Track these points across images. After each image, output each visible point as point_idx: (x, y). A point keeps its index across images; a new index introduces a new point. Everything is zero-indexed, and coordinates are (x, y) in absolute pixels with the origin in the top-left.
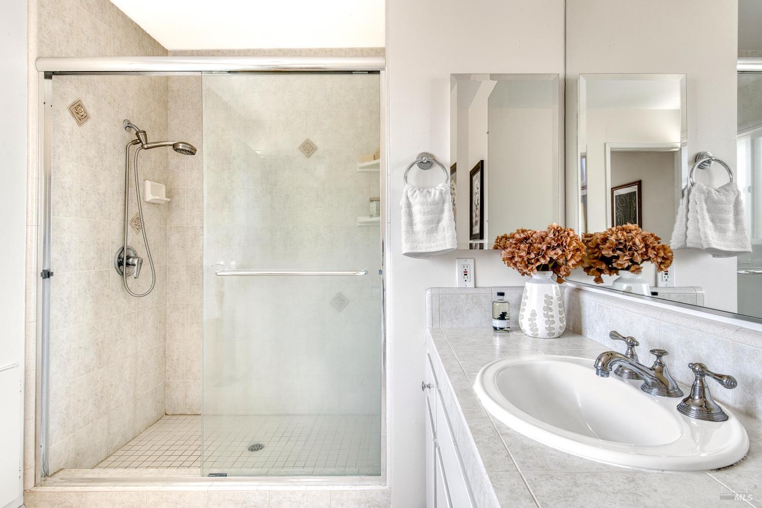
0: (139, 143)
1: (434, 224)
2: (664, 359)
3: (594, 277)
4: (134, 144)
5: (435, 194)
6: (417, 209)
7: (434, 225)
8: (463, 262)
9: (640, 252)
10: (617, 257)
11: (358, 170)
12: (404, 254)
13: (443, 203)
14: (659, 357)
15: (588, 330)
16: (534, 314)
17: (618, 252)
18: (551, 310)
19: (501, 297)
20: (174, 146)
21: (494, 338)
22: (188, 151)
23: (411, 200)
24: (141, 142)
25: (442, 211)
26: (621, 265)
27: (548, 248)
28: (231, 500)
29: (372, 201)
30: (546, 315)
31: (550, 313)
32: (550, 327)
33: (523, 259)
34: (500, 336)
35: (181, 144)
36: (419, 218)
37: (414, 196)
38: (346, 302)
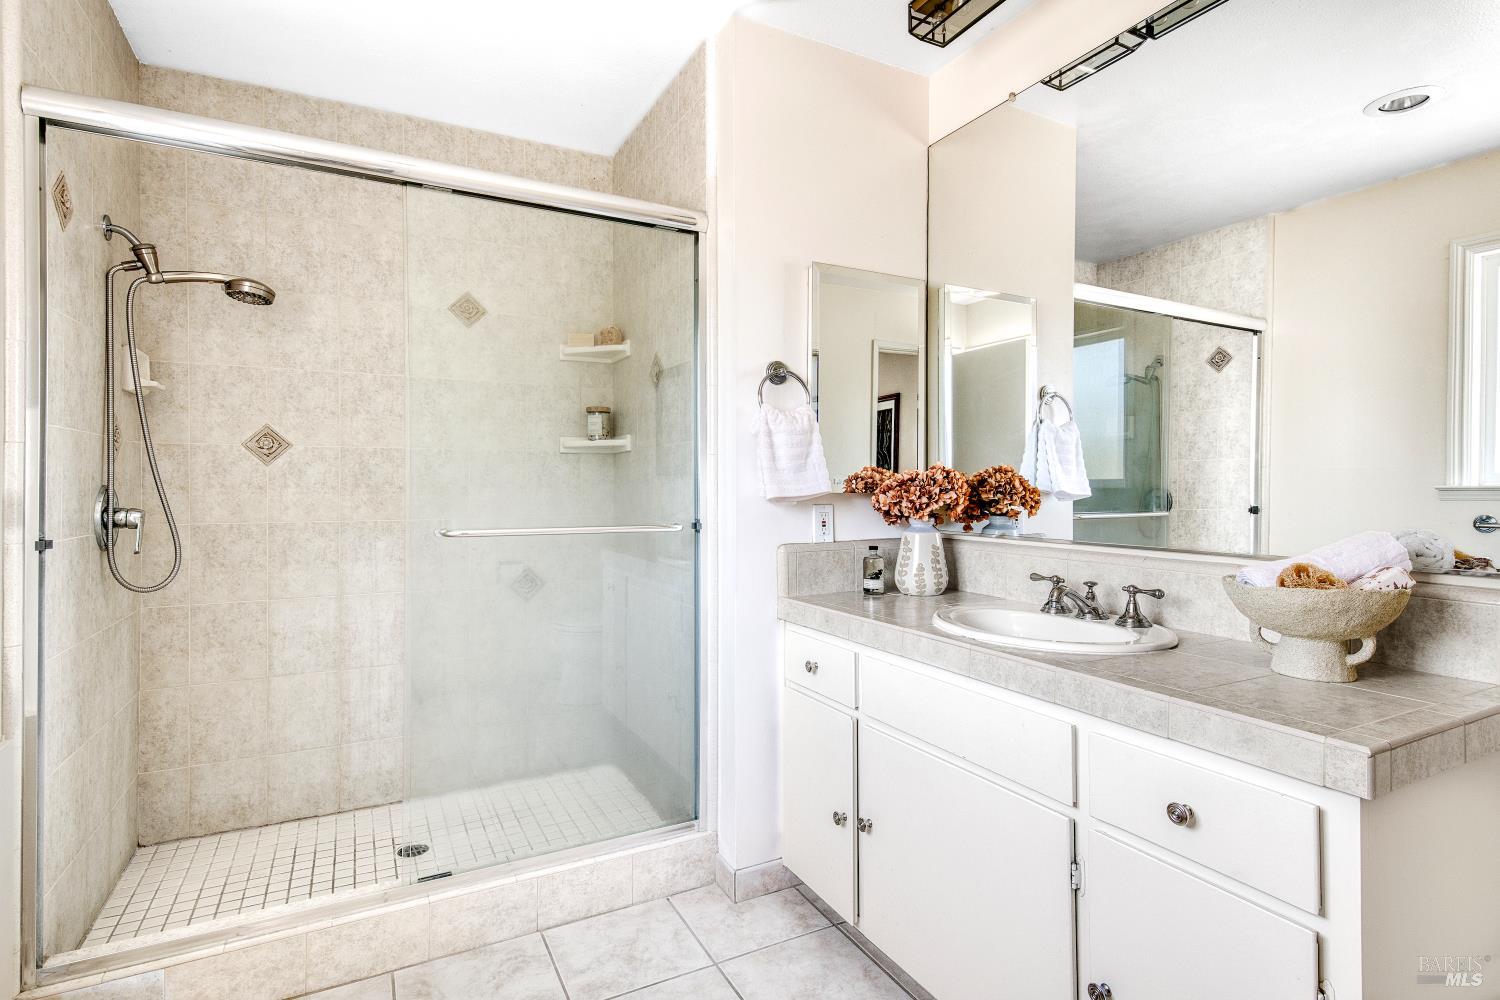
0: (139, 268)
1: (802, 458)
2: (1095, 589)
3: (964, 524)
4: (126, 270)
5: (802, 420)
6: (780, 439)
7: (803, 461)
8: (821, 509)
9: (1020, 495)
10: (997, 502)
11: (562, 357)
12: (770, 500)
13: (812, 432)
14: (1090, 587)
15: (968, 584)
16: (921, 568)
17: (999, 495)
18: (938, 562)
19: (873, 552)
20: (229, 285)
21: (866, 602)
22: (260, 297)
23: (772, 427)
24: (145, 266)
25: (810, 443)
26: (1000, 510)
27: (941, 491)
28: (473, 907)
29: (590, 411)
30: (934, 569)
31: (938, 567)
32: (938, 582)
33: (914, 504)
34: (874, 599)
35: (247, 283)
36: (783, 452)
37: (778, 421)
38: (539, 583)
